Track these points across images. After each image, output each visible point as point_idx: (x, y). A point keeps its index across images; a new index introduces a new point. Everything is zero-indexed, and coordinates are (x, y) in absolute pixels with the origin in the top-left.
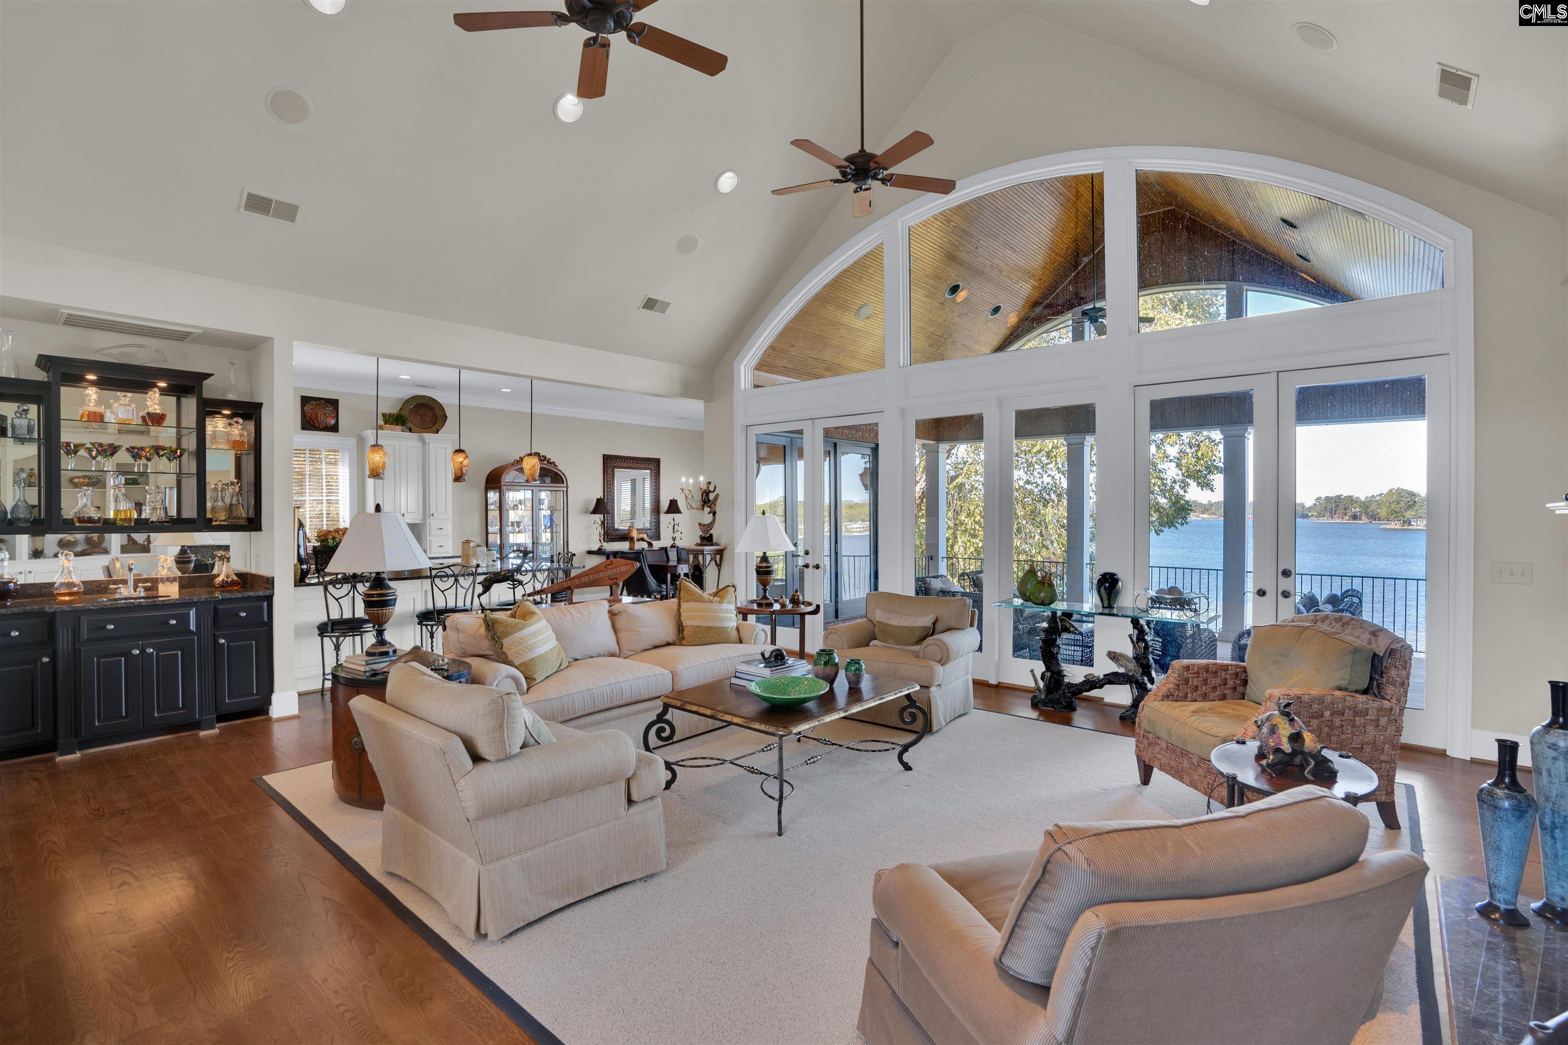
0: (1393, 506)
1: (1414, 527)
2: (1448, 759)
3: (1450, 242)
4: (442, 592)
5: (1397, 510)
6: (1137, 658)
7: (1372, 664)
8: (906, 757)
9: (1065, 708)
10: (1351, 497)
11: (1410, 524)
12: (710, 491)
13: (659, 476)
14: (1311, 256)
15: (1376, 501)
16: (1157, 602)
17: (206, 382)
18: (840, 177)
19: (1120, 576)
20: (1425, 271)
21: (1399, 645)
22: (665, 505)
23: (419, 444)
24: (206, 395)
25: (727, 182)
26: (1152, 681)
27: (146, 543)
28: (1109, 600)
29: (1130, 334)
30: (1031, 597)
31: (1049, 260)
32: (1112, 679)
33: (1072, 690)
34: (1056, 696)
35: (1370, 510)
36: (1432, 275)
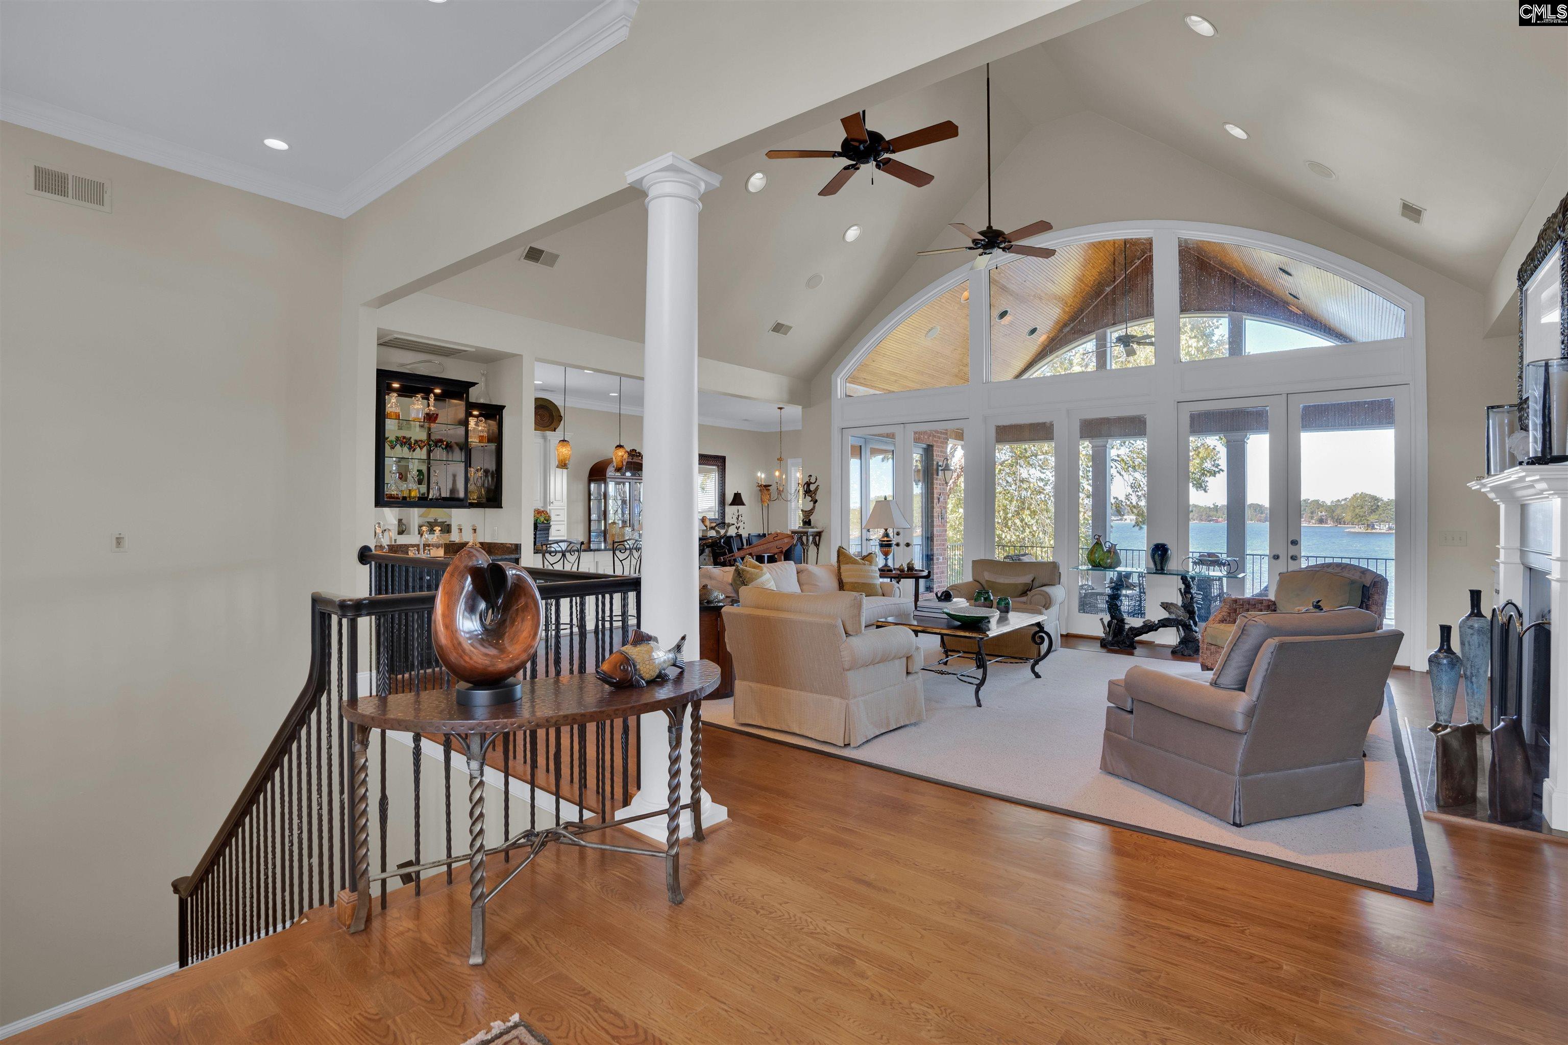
0: (1357, 511)
1: (1378, 531)
2: (1411, 672)
3: (1410, 305)
4: (621, 561)
5: (1362, 514)
6: (1184, 606)
7: (1363, 592)
8: (1037, 669)
9: (1128, 646)
10: (1318, 501)
11: (1373, 528)
12: (812, 483)
13: (725, 471)
14: (1300, 296)
15: (1342, 505)
16: (1201, 562)
17: (471, 390)
18: (972, 246)
19: (1169, 546)
20: (1391, 316)
21: (1380, 579)
22: (729, 498)
23: (541, 441)
24: (472, 399)
25: (852, 234)
26: (1195, 624)
28: (1161, 563)
29: (1175, 363)
30: (1101, 563)
31: (1079, 290)
32: (1164, 623)
33: (1134, 632)
34: (1120, 638)
35: (1335, 514)
36: (1396, 319)
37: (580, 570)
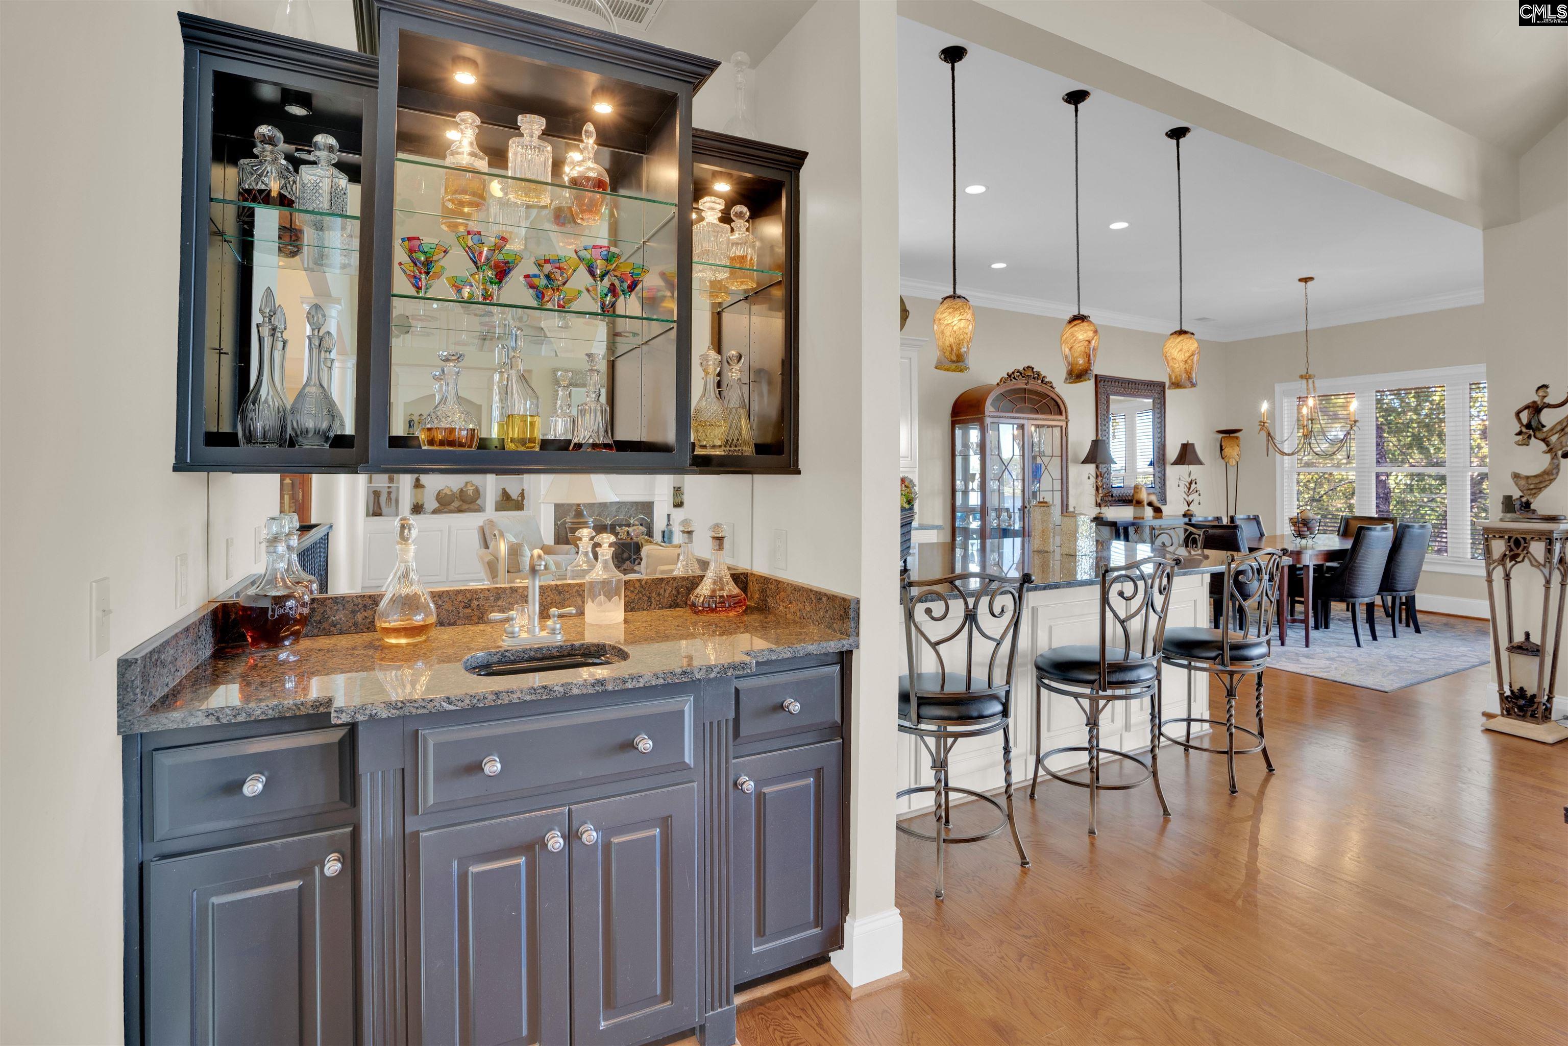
13: (1165, 408)
22: (1173, 452)
27: (520, 498)
37: (947, 689)
